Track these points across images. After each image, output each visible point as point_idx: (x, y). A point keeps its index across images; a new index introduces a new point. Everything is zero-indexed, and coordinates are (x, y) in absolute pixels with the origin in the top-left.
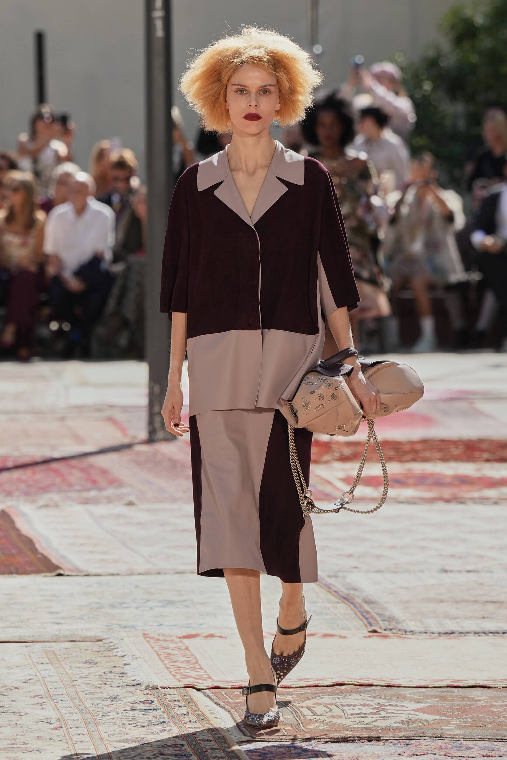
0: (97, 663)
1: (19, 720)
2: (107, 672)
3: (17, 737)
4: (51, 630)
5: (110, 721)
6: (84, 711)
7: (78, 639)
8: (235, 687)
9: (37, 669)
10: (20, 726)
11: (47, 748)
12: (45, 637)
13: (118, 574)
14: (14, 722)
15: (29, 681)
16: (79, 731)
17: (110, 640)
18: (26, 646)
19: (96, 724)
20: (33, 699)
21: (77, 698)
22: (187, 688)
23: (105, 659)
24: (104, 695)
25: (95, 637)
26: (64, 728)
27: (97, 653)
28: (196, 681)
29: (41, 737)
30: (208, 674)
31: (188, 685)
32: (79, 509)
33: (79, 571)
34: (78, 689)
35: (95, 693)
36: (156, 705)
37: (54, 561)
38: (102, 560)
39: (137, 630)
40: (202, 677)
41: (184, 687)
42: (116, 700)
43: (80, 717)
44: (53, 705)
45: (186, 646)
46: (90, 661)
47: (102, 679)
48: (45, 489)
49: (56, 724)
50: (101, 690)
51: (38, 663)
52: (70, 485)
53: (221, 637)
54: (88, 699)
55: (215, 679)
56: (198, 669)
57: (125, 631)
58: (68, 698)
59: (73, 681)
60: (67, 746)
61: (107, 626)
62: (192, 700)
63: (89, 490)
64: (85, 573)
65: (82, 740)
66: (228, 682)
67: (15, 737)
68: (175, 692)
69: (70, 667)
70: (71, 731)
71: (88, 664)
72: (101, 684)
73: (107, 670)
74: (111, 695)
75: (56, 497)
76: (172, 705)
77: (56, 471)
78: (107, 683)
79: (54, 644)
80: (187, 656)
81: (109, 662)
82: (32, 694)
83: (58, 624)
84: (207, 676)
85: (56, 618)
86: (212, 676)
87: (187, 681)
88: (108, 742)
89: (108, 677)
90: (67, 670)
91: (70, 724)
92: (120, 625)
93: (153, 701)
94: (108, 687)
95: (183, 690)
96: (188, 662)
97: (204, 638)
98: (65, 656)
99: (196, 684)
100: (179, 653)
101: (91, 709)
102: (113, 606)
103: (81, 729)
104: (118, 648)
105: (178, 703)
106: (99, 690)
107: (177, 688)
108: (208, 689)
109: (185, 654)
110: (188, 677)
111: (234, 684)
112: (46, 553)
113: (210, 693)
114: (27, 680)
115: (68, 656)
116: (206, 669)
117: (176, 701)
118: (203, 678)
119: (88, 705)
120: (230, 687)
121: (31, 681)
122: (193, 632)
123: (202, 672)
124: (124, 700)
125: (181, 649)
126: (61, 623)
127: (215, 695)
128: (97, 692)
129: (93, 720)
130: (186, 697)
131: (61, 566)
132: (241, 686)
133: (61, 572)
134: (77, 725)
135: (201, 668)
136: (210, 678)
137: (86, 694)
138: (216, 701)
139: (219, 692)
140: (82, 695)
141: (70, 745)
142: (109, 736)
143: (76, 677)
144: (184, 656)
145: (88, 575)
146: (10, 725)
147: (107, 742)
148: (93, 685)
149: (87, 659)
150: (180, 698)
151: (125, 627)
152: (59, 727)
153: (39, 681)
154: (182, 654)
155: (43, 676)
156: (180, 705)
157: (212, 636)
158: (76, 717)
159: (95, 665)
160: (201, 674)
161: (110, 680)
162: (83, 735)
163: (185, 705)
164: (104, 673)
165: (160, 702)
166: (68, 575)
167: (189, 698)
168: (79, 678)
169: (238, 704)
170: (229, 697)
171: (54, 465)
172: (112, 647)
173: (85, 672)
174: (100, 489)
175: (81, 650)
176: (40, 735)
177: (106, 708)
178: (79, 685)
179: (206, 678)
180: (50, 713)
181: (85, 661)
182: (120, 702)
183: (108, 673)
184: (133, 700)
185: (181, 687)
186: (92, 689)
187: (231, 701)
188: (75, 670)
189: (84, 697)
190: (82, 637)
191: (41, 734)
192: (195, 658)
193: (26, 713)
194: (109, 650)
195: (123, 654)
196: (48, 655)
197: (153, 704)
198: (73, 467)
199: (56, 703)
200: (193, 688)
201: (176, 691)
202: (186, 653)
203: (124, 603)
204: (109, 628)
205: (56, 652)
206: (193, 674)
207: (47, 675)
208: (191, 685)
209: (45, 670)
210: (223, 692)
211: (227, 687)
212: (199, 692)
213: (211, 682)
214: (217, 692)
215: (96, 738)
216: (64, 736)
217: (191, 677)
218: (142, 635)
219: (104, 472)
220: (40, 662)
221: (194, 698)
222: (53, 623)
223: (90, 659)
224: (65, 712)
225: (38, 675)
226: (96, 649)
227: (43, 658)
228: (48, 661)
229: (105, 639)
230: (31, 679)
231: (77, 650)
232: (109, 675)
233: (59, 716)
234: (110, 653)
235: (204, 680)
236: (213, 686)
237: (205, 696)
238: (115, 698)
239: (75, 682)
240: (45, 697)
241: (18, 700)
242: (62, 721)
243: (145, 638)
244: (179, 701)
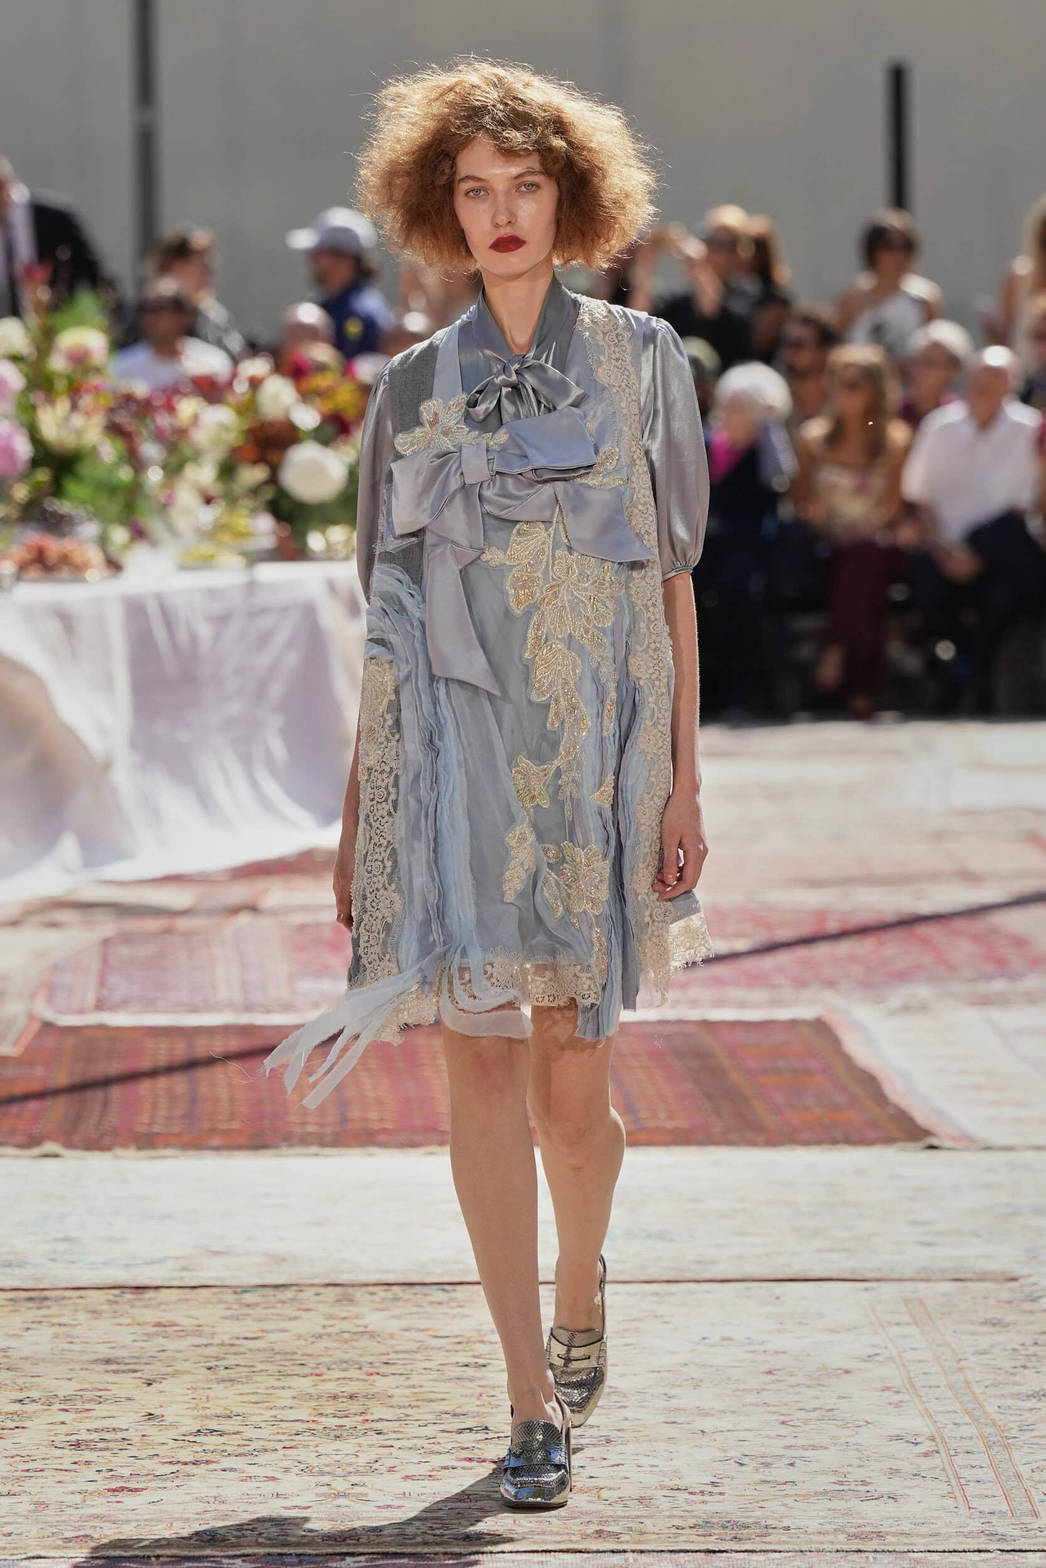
0: (1008, 1325)
1: (853, 1436)
2: (1028, 1344)
3: (849, 1469)
4: (916, 1258)
5: (1035, 1440)
6: (982, 1421)
7: (968, 1276)
9: (887, 1334)
10: (855, 1447)
11: (907, 1491)
12: (904, 1270)
14: (843, 1440)
15: (872, 1358)
16: (973, 1460)
17: (1033, 1280)
18: (866, 1289)
19: (1007, 1447)
20: (881, 1393)
21: (968, 1393)
23: (1024, 1318)
24: (1023, 1389)
25: (1003, 1272)
26: (943, 1454)
27: (1007, 1305)
29: (897, 1471)
32: (972, 1015)
33: (971, 1139)
34: (970, 1377)
35: (1004, 1384)
37: (920, 1120)
38: (1017, 1119)
43: (975, 1431)
44: (920, 1407)
46: (994, 1321)
47: (1019, 1357)
48: (903, 976)
49: (927, 1446)
50: (1017, 1378)
51: (889, 1323)
52: (953, 968)
54: (990, 1397)
58: (949, 1394)
59: (960, 1360)
60: (949, 1489)
61: (1028, 1251)
63: (990, 978)
64: (984, 1145)
65: (978, 1478)
67: (845, 1470)
69: (955, 1332)
70: (958, 1460)
71: (989, 1326)
72: (1016, 1367)
73: (1029, 1341)
74: (1037, 1389)
75: (923, 991)
77: (926, 942)
78: (1029, 1365)
79: (921, 1285)
81: (1032, 1323)
82: (879, 1385)
83: (929, 1245)
85: (926, 1234)
88: (1032, 1483)
89: (1030, 1352)
90: (948, 1338)
91: (954, 1446)
94: (1030, 1373)
98: (943, 1310)
101: (997, 1417)
102: (1039, 1212)
103: (976, 1456)
106: (1012, 1379)
112: (905, 1105)
114: (869, 1357)
115: (949, 1310)
119: (990, 1407)
121: (877, 1358)
126: (935, 1244)
128: (1008, 1384)
129: (1000, 1439)
131: (933, 1129)
133: (935, 1141)
134: (969, 1448)
137: (986, 1387)
140: (978, 1389)
141: (955, 1487)
142: (1033, 1471)
143: (966, 1352)
145: (988, 1148)
146: (835, 1444)
147: (1029, 1483)
148: (1000, 1369)
149: (988, 1317)
152: (932, 1452)
153: (891, 1359)
155: (900, 1349)
158: (965, 1431)
159: (1003, 1329)
161: (1034, 1358)
162: (981, 1468)
164: (1023, 1345)
166: (949, 1149)
168: (973, 1354)
171: (924, 930)
172: (1038, 1294)
173: (984, 1342)
174: (1012, 976)
175: (975, 1298)
176: (895, 1468)
177: (1027, 1415)
178: (971, 1369)
180: (913, 1422)
181: (984, 1320)
183: (1030, 1345)
186: (998, 1377)
188: (963, 1337)
189: (982, 1393)
190: (976, 1272)
191: (897, 1465)
193: (868, 1423)
194: (1032, 1300)
196: (911, 1307)
198: (960, 933)
199: (927, 1404)
204: (1032, 1254)
205: (926, 1302)
207: (907, 1346)
209: (905, 1337)
215: (1006, 1474)
216: (944, 1470)
219: (1020, 942)
220: (894, 1321)
222: (919, 1243)
223: (995, 1316)
224: (945, 1422)
225: (891, 1346)
226: (1005, 1296)
227: (899, 1312)
228: (910, 1320)
229: (1024, 1277)
230: (877, 1354)
231: (966, 1297)
232: (1032, 1349)
233: (934, 1430)
234: (1034, 1306)
238: (1043, 1395)
239: (963, 1363)
240: (903, 1390)
241: (851, 1396)
242: (938, 1440)
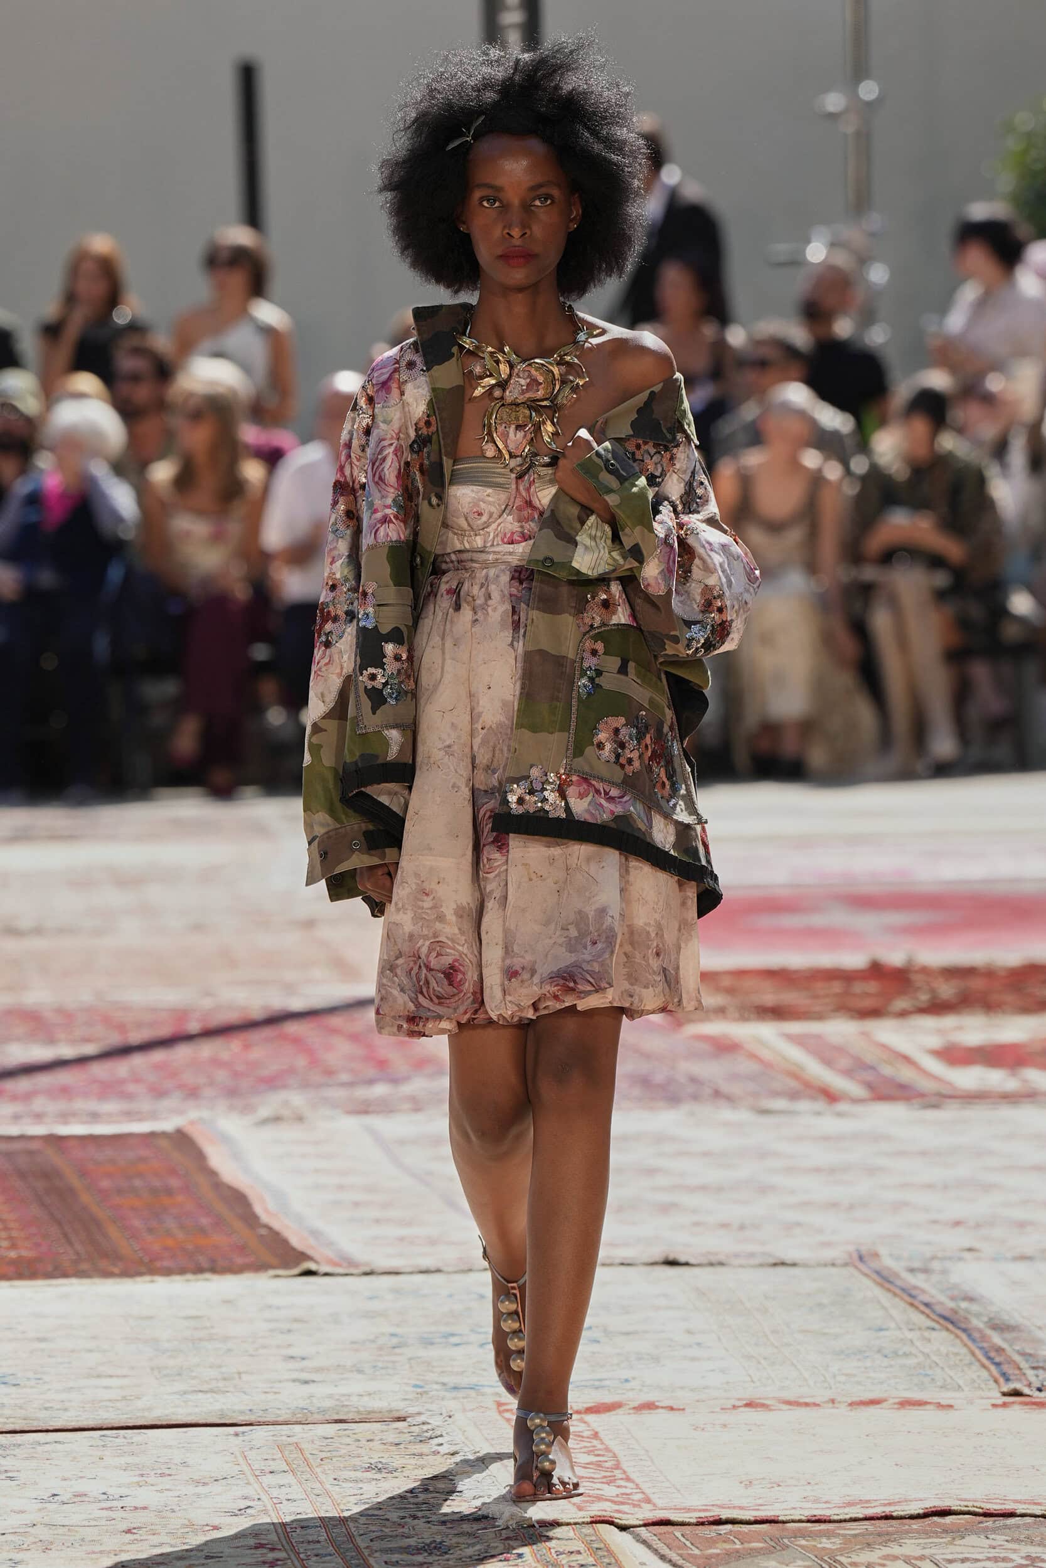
0: (396, 1470)
2: (417, 1491)
4: (292, 1398)
7: (350, 1416)
8: (705, 1520)
9: (261, 1483)
12: (279, 1412)
13: (438, 1271)
15: (243, 1511)
17: (422, 1418)
18: (237, 1435)
20: (253, 1551)
21: (351, 1548)
22: (598, 1525)
23: (413, 1461)
24: (412, 1542)
25: (390, 1411)
27: (394, 1448)
28: (617, 1507)
30: (643, 1493)
31: (600, 1516)
32: (350, 1124)
33: (351, 1263)
34: (353, 1530)
35: (391, 1536)
36: (529, 1562)
37: (295, 1242)
38: (402, 1239)
39: (483, 1395)
40: (629, 1499)
41: (592, 1522)
42: (438, 1553)
44: (297, 1565)
45: (593, 1430)
46: (380, 1466)
47: (407, 1506)
48: (272, 1082)
50: (406, 1530)
51: (262, 1471)
52: (329, 1072)
53: (672, 1409)
54: (376, 1551)
55: (660, 1503)
56: (622, 1479)
57: (454, 1398)
58: (331, 1550)
59: (343, 1511)
61: (416, 1386)
62: (608, 1551)
63: (371, 1082)
64: (367, 1269)
66: (689, 1510)
68: (571, 1534)
69: (335, 1479)
71: (374, 1471)
72: (404, 1518)
74: (428, 1541)
75: (297, 1099)
76: (564, 1562)
77: (297, 1041)
78: (420, 1514)
79: (298, 1428)
80: (596, 1452)
81: (422, 1467)
82: (252, 1542)
83: (306, 1382)
84: (640, 1496)
85: (302, 1370)
86: (651, 1496)
87: (597, 1508)
89: (420, 1500)
90: (328, 1486)
92: (444, 1384)
93: (522, 1554)
94: (420, 1524)
95: (587, 1530)
96: (598, 1465)
97: (631, 1411)
98: (323, 1455)
99: (616, 1515)
100: (578, 1446)
102: (428, 1342)
104: (441, 1436)
105: (579, 1558)
106: (400, 1530)
107: (576, 1524)
108: (645, 1525)
109: (592, 1449)
110: (600, 1498)
111: (703, 1514)
112: (276, 1225)
113: (650, 1534)
114: (240, 1510)
115: (329, 1454)
116: (638, 1481)
117: (572, 1553)
118: (633, 1500)
120: (694, 1521)
121: (248, 1511)
122: (608, 1399)
123: (629, 1488)
124: (458, 1553)
125: (583, 1437)
126: (314, 1381)
127: (659, 1540)
128: (397, 1536)
130: (596, 1546)
131: (310, 1252)
132: (717, 1518)
133: (313, 1266)
135: (628, 1479)
136: (648, 1501)
137: (371, 1540)
138: (662, 1552)
139: (669, 1533)
140: (362, 1543)
143: (349, 1502)
144: (589, 1453)
145: (371, 1273)
148: (388, 1520)
149: (373, 1461)
150: (581, 1547)
151: (455, 1388)
153: (265, 1511)
154: (585, 1447)
155: (275, 1501)
156: (583, 1563)
157: (650, 1406)
159: (389, 1475)
160: (628, 1491)
161: (424, 1507)
163: (594, 1563)
164: (411, 1492)
165: (538, 1556)
166: (326, 1274)
167: (602, 1546)
168: (356, 1504)
169: (713, 1560)
170: (692, 1544)
171: (292, 1028)
172: (428, 1435)
173: (369, 1489)
174: (395, 1081)
175: (359, 1441)
178: (355, 1521)
179: (639, 1501)
181: (369, 1465)
182: (447, 1556)
183: (420, 1492)
184: (477, 1553)
185: (583, 1523)
186: (384, 1529)
187: (697, 1552)
188: (344, 1485)
189: (367, 1547)
190: (358, 1412)
192: (615, 1456)
194: (421, 1441)
195: (453, 1449)
196: (287, 1453)
197: (520, 1560)
198: (335, 1031)
199: (304, 1562)
200: (611, 1523)
201: (572, 1531)
202: (594, 1446)
203: (453, 1335)
204: (419, 1390)
205: (303, 1446)
206: (610, 1491)
207: (283, 1497)
208: (606, 1519)
209: (281, 1486)
210: (677, 1532)
211: (687, 1520)
212: (624, 1533)
213: (651, 1510)
214: (665, 1533)
217: (607, 1500)
218: (495, 1406)
220: (268, 1469)
221: (613, 1548)
222: (294, 1381)
223: (380, 1460)
225: (264, 1497)
226: (391, 1437)
227: (274, 1459)
228: (286, 1468)
229: (412, 1416)
230: (249, 1507)
231: (348, 1440)
232: (422, 1497)
234: (424, 1448)
235: (634, 1506)
236: (654, 1520)
237: (638, 1541)
238: (435, 1548)
239: (346, 1514)
240: (279, 1546)
241: (221, 1555)
243: (500, 1412)
244: (579, 1552)
